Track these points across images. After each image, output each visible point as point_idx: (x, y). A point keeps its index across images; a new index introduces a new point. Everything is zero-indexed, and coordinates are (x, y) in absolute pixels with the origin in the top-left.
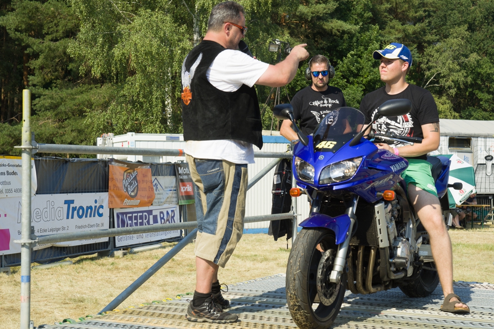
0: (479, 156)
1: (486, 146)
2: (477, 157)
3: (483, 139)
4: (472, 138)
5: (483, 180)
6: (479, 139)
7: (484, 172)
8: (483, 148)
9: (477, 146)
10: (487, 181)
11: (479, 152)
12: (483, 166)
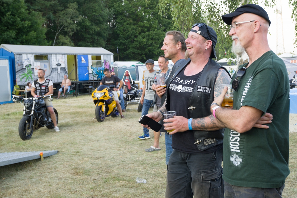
0: (53, 64)
1: (56, 59)
2: (52, 64)
3: (54, 55)
4: (48, 55)
5: (56, 76)
6: (52, 55)
7: (56, 72)
8: (55, 60)
9: (51, 59)
10: (58, 76)
11: (53, 62)
12: (56, 69)
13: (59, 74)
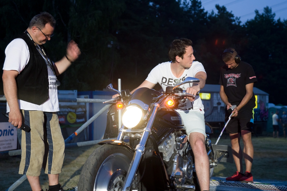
0: (214, 103)
1: (217, 98)
5: (216, 115)
7: (217, 111)
12: (216, 108)
13: (219, 113)
